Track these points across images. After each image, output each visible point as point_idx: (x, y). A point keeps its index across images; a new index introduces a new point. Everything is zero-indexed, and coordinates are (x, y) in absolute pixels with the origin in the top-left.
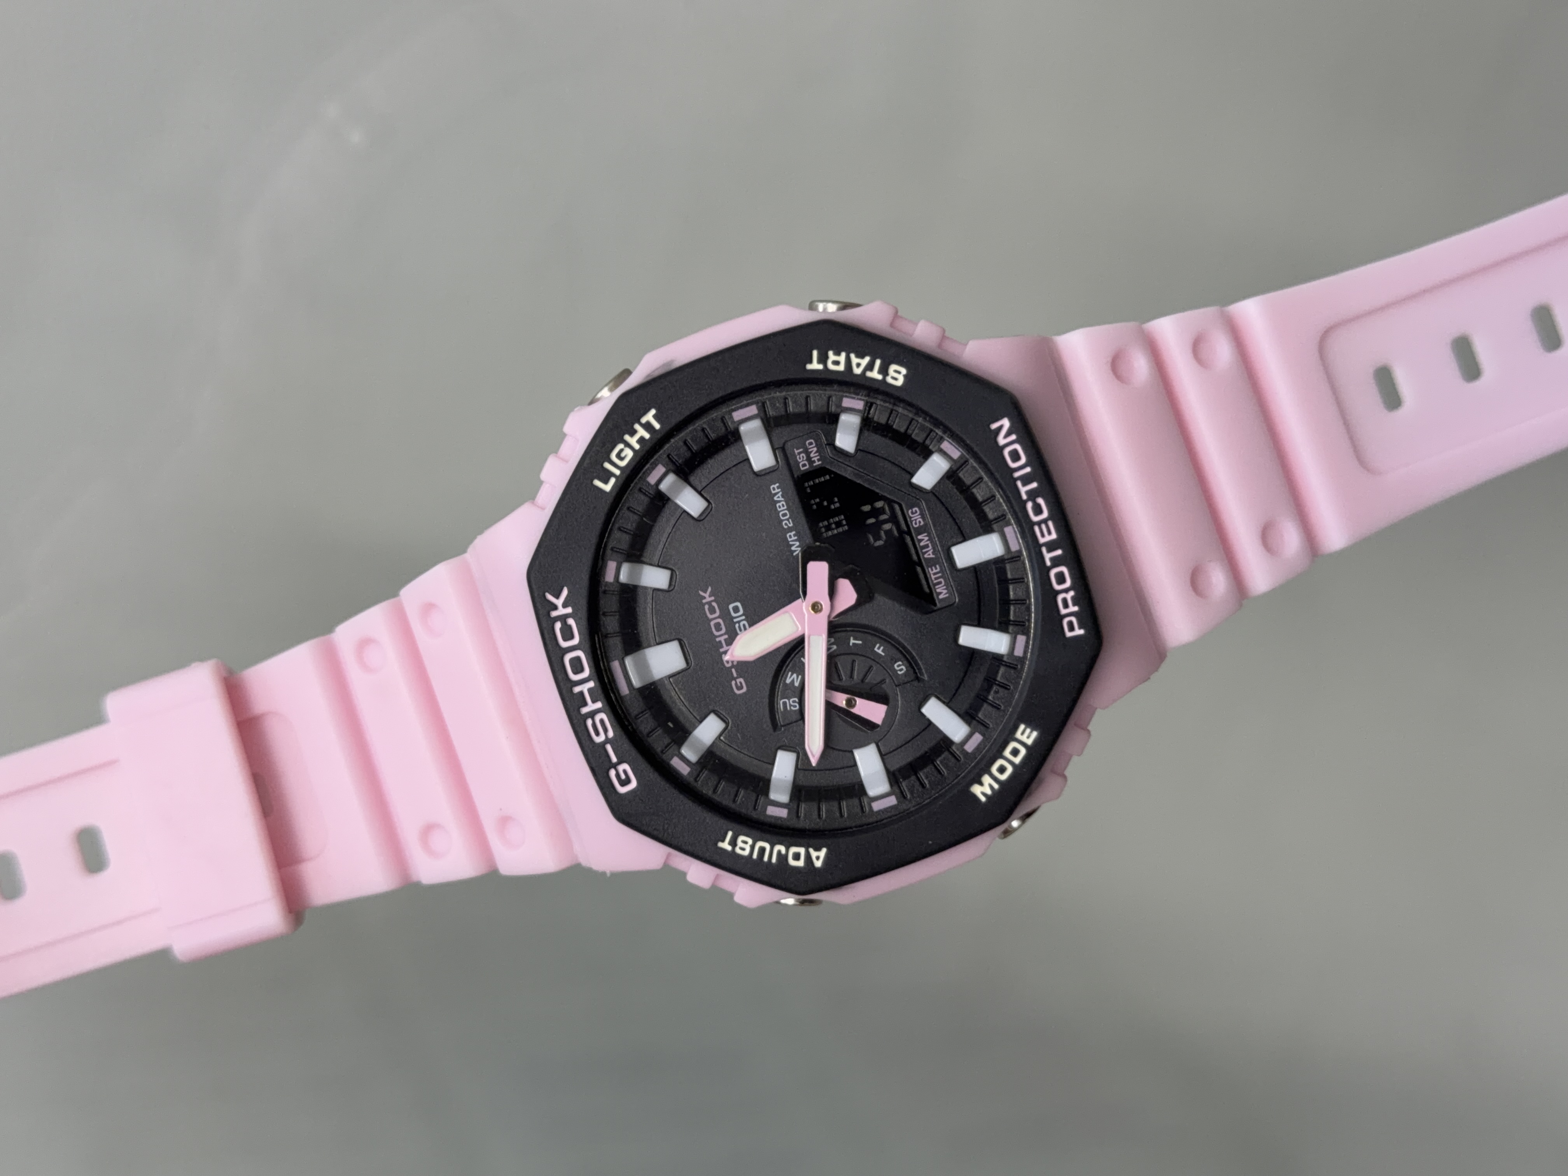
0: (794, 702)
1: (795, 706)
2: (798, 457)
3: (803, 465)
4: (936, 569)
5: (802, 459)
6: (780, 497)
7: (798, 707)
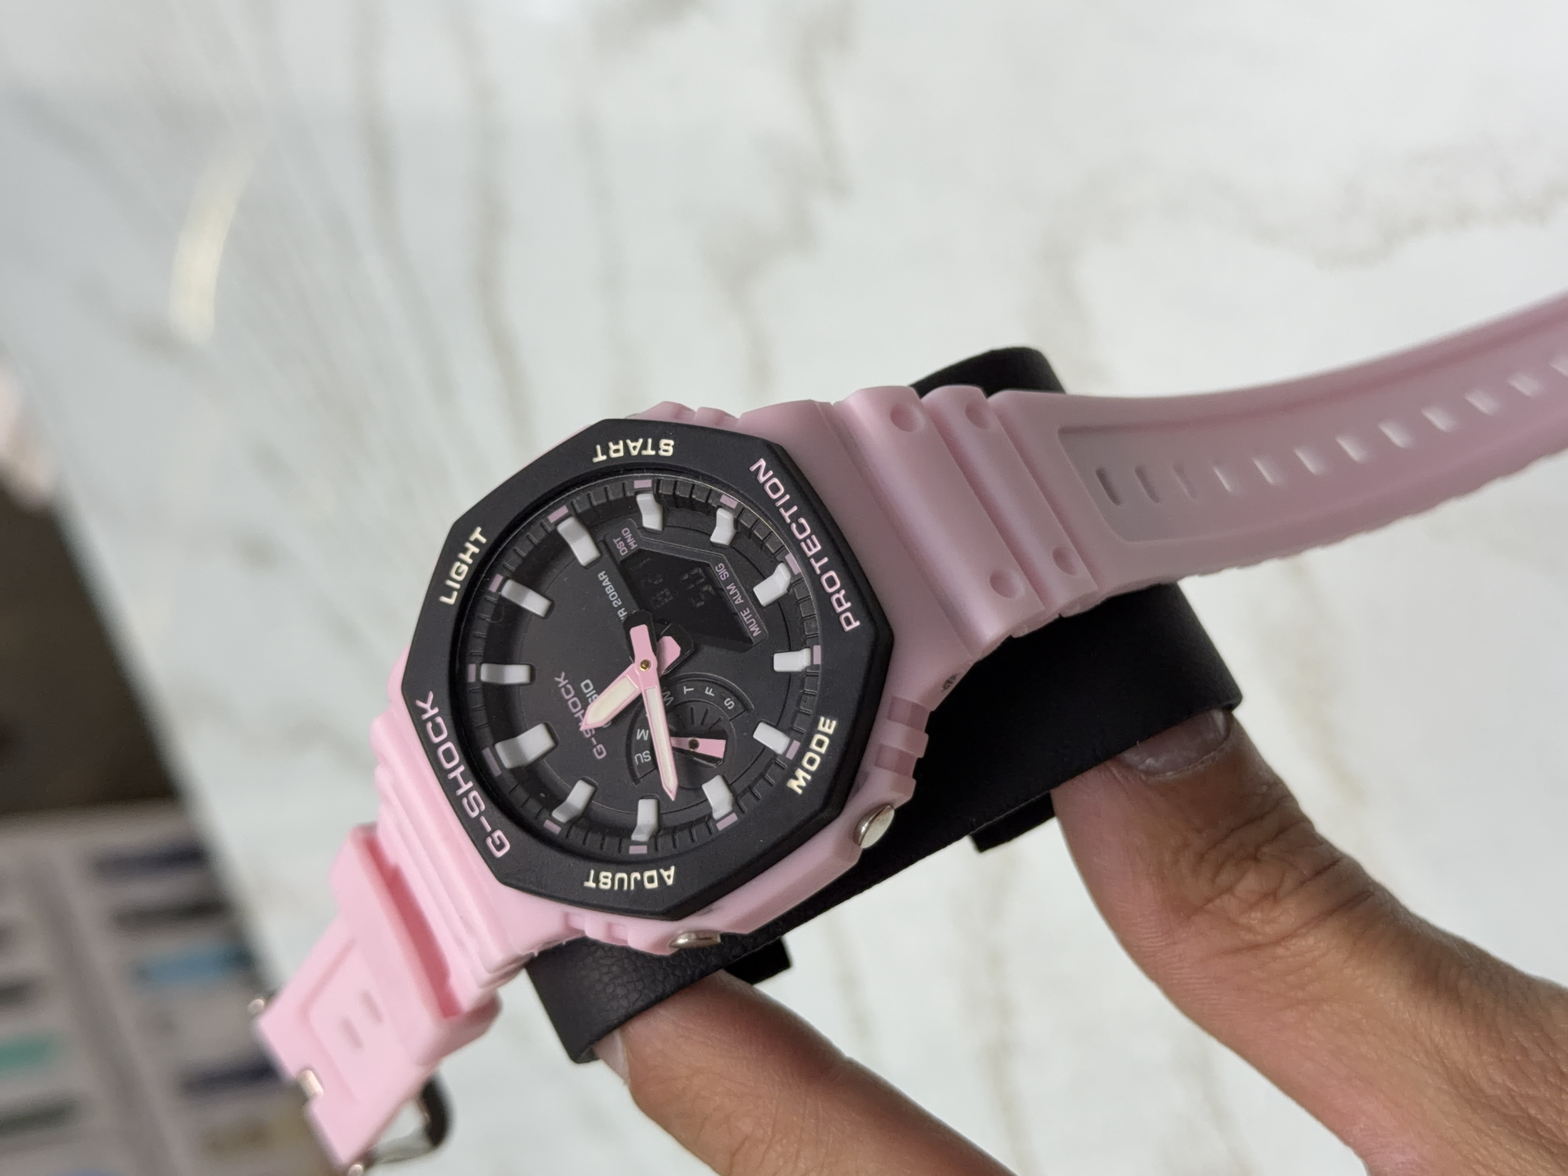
0: (646, 754)
1: (647, 758)
2: (617, 545)
3: (622, 550)
4: (747, 611)
5: (621, 547)
6: (608, 581)
7: (650, 758)
